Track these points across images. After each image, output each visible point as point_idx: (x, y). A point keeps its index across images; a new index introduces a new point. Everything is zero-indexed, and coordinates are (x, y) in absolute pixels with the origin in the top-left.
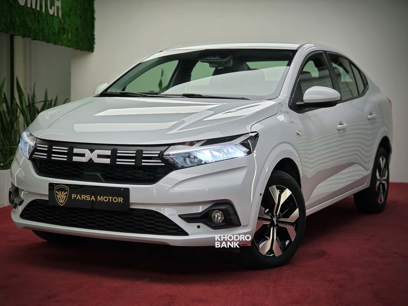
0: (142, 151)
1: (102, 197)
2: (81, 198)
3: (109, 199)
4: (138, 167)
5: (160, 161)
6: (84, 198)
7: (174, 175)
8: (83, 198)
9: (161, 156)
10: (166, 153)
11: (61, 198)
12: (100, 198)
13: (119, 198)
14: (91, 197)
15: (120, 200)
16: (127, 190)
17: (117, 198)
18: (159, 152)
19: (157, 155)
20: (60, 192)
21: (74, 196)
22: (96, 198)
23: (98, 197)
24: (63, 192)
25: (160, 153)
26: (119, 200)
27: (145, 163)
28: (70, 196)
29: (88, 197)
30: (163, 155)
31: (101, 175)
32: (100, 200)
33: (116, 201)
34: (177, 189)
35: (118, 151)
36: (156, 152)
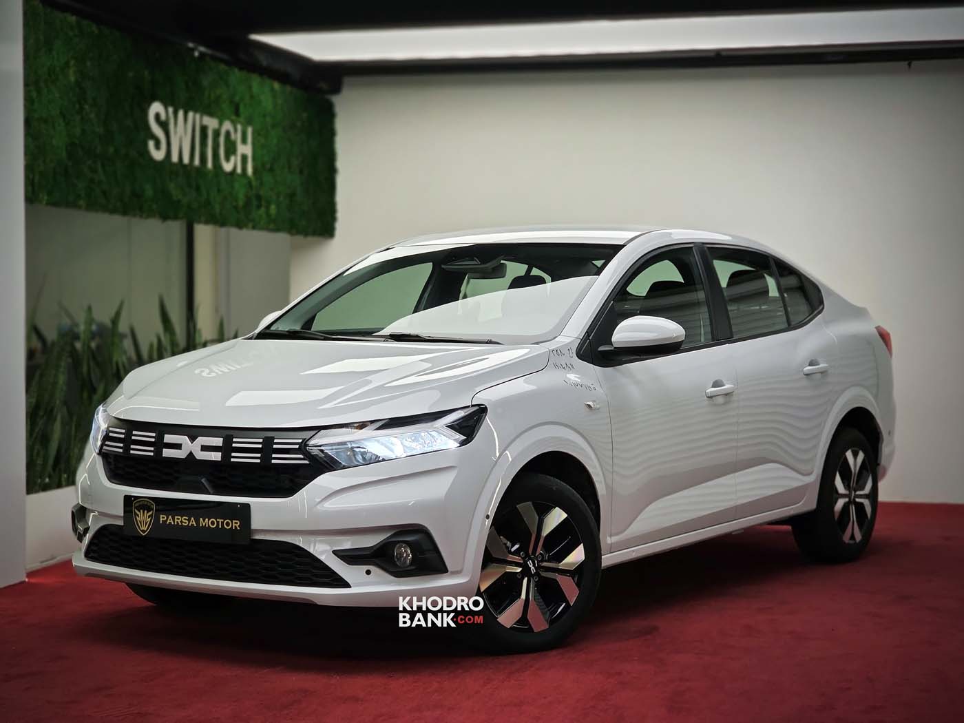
0: (273, 438)
1: (207, 520)
2: (174, 522)
3: (218, 522)
4: (265, 465)
5: (301, 456)
6: (179, 521)
7: (326, 481)
8: (177, 522)
9: (303, 448)
10: (312, 442)
11: (144, 522)
12: (205, 522)
13: (234, 521)
14: (189, 520)
15: (236, 524)
16: (247, 507)
17: (230, 521)
18: (300, 441)
19: (297, 446)
20: (141, 511)
21: (162, 518)
22: (197, 522)
23: (201, 519)
24: (146, 511)
25: (302, 442)
26: (234, 525)
27: (277, 459)
28: (157, 519)
29: (185, 519)
30: (306, 445)
31: (209, 481)
32: (204, 524)
33: (229, 527)
34: (329, 505)
35: (234, 440)
36: (294, 441)
